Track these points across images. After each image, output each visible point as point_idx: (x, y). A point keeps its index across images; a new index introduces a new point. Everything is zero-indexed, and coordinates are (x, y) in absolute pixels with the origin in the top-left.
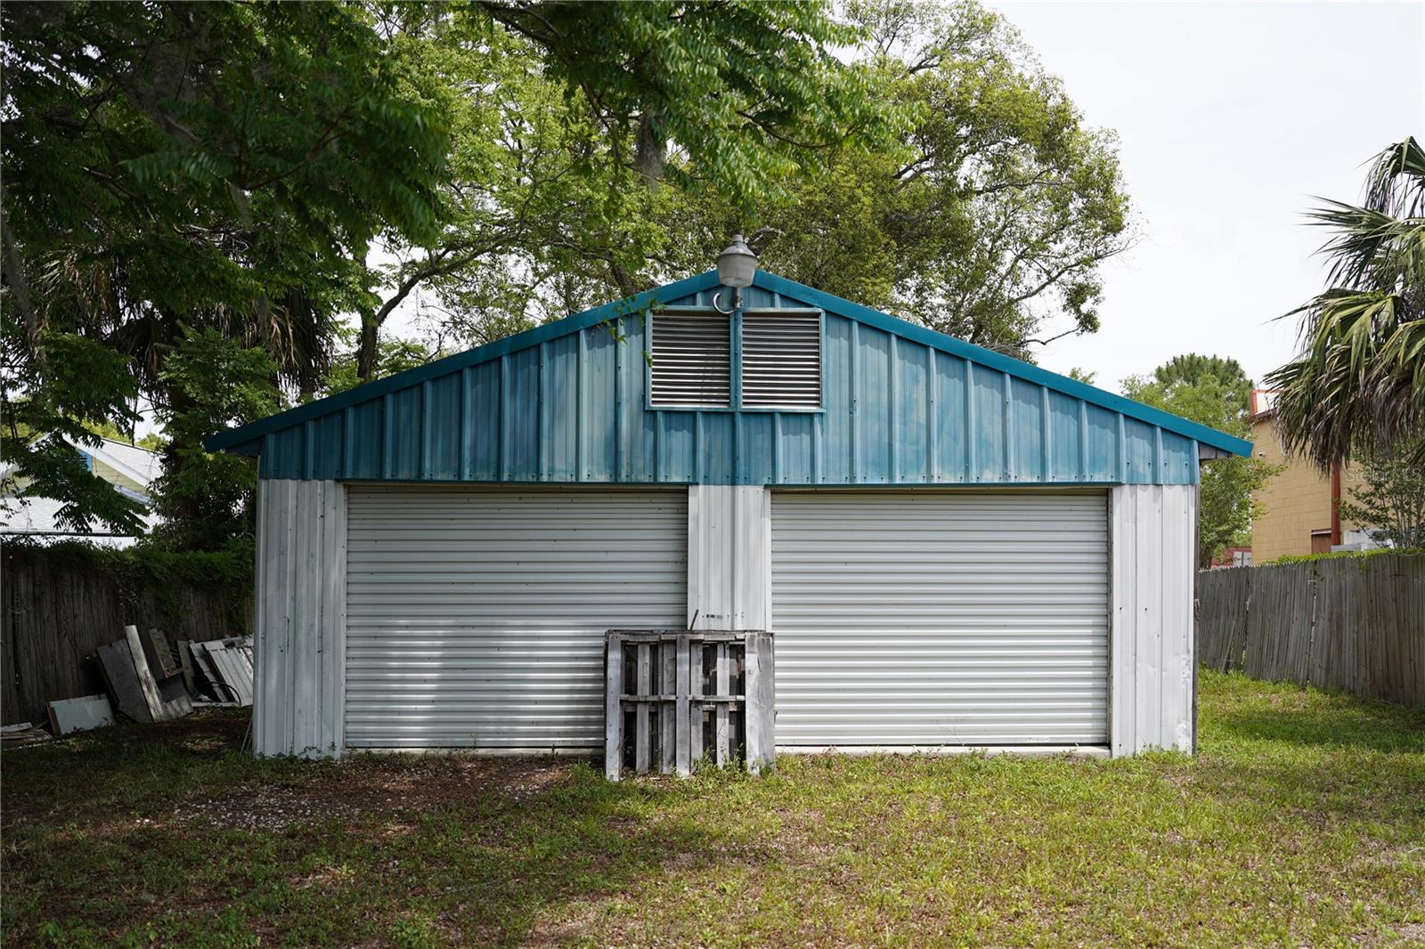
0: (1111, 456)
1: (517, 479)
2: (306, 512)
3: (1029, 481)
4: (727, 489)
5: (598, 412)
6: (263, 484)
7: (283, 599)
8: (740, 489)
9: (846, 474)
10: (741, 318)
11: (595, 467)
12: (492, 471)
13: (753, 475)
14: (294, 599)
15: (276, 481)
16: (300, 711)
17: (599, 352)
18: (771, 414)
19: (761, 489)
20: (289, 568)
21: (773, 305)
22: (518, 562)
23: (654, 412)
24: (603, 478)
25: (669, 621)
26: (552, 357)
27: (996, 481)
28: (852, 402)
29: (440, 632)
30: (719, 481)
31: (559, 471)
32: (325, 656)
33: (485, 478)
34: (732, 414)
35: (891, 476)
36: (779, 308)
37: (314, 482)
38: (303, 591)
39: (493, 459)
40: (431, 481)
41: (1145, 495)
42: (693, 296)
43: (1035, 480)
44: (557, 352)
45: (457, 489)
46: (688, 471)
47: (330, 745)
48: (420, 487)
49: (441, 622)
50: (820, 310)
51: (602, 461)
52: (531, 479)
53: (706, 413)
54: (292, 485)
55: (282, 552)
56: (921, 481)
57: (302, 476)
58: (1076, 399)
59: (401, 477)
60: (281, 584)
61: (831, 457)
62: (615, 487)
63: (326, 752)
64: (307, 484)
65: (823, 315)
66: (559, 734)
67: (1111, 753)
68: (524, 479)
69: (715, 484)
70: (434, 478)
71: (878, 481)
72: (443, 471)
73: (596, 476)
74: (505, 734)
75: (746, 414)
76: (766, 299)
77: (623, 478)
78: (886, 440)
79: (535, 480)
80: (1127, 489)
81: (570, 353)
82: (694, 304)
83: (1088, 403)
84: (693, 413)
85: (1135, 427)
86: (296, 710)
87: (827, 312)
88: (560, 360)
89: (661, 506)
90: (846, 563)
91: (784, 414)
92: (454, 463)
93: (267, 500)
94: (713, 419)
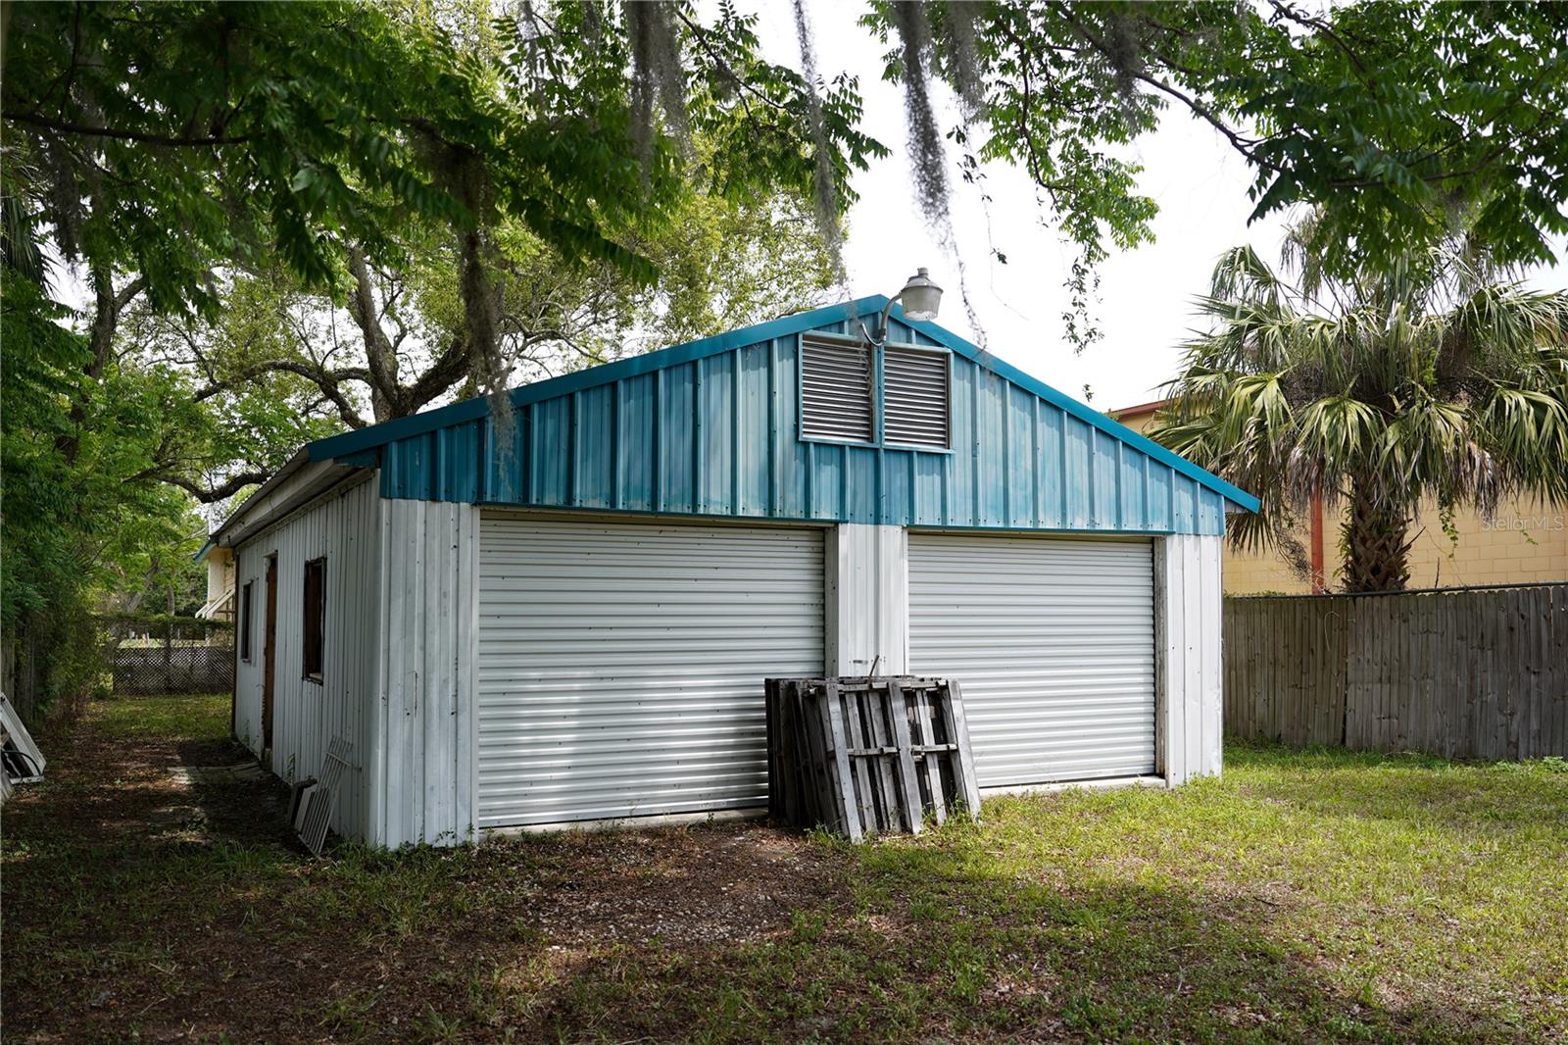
0: (1165, 508)
1: (673, 510)
2: (437, 540)
3: (1108, 528)
4: (871, 528)
5: (752, 439)
6: (385, 503)
7: (408, 649)
8: (883, 528)
9: (970, 516)
10: (883, 352)
11: (750, 501)
12: (647, 499)
13: (893, 513)
14: (424, 648)
15: (402, 501)
16: (432, 789)
17: (753, 375)
18: (909, 453)
19: (899, 529)
20: (418, 610)
21: (909, 341)
22: (659, 604)
23: (806, 444)
24: (757, 512)
25: (806, 668)
26: (707, 375)
27: (1085, 528)
28: (975, 446)
29: (577, 686)
30: (864, 520)
31: (715, 503)
32: (461, 718)
33: (639, 508)
34: (876, 451)
35: (1006, 520)
36: (915, 345)
37: (445, 504)
38: (435, 640)
39: (648, 485)
40: (581, 509)
41: (1190, 542)
42: (840, 324)
43: (1112, 528)
44: (712, 371)
45: (610, 517)
46: (836, 507)
47: (467, 828)
48: (569, 514)
49: (579, 673)
50: (949, 351)
51: (756, 494)
52: (686, 511)
53: (852, 448)
54: (420, 506)
55: (408, 592)
56: (1029, 526)
57: (434, 498)
58: (1141, 453)
59: (547, 502)
60: (407, 631)
61: (958, 499)
62: (768, 523)
63: (462, 837)
64: (437, 506)
65: (952, 356)
66: (701, 797)
67: (1167, 782)
68: (679, 511)
69: (860, 523)
70: (584, 505)
71: (995, 525)
72: (594, 498)
73: (751, 510)
74: (645, 800)
75: (887, 451)
76: (903, 333)
77: (778, 514)
78: (1001, 484)
79: (690, 511)
80: (1176, 536)
81: (724, 373)
82: (841, 331)
83: (1151, 458)
84: (841, 447)
85: (1181, 480)
86: (428, 787)
87: (955, 352)
88: (715, 379)
89: (798, 544)
90: (958, 606)
91: (920, 453)
92: (606, 489)
93: (390, 524)
94: (858, 453)
